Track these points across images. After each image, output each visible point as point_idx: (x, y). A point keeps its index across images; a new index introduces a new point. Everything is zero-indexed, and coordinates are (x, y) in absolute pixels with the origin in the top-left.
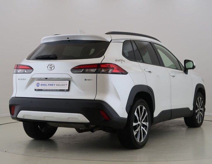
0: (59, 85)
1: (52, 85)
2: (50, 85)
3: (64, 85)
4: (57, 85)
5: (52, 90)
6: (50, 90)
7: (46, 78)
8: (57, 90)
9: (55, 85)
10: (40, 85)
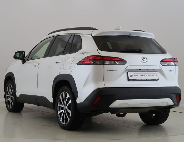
0: (150, 75)
1: (144, 75)
2: (143, 75)
4: (148, 75)
5: (146, 80)
7: (140, 70)
9: (147, 75)
10: (133, 75)
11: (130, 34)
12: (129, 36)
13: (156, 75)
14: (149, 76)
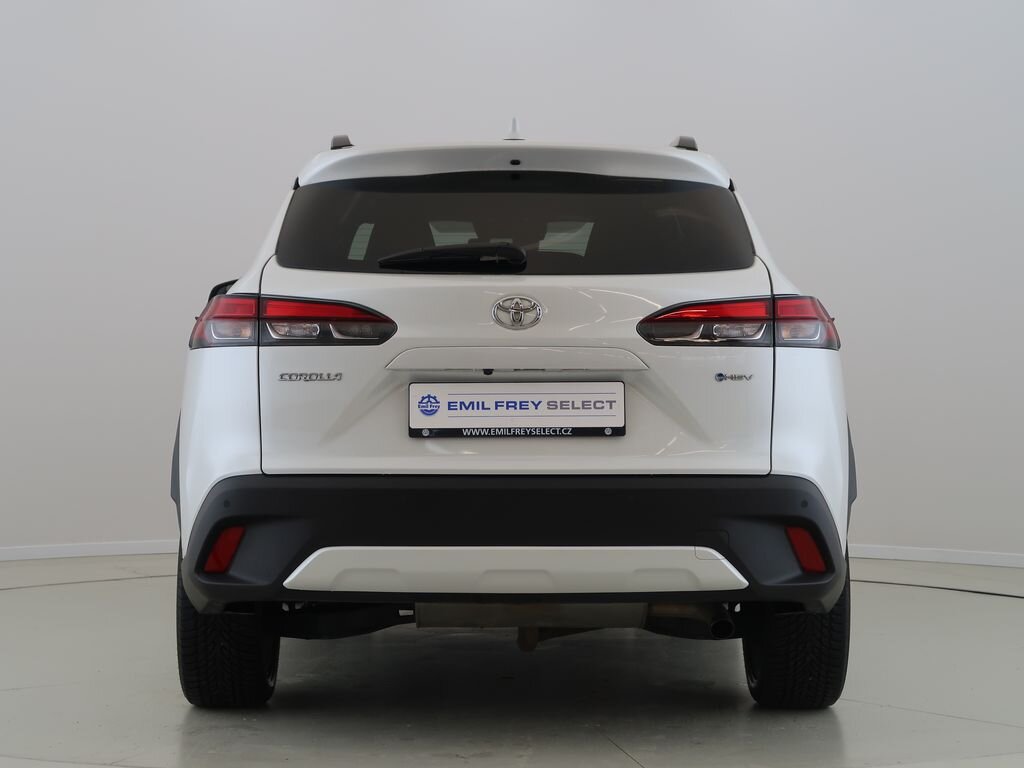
0: (563, 405)
1: (523, 405)
2: (511, 405)
3: (598, 405)
4: (552, 405)
5: (528, 434)
6: (511, 434)
7: (488, 372)
8: (557, 434)
9: (543, 407)
10: (444, 406)
11: (515, 162)
12: (515, 175)
13: (611, 402)
14: (558, 411)
